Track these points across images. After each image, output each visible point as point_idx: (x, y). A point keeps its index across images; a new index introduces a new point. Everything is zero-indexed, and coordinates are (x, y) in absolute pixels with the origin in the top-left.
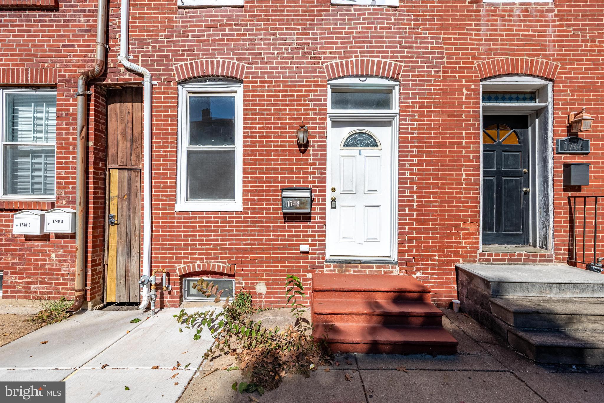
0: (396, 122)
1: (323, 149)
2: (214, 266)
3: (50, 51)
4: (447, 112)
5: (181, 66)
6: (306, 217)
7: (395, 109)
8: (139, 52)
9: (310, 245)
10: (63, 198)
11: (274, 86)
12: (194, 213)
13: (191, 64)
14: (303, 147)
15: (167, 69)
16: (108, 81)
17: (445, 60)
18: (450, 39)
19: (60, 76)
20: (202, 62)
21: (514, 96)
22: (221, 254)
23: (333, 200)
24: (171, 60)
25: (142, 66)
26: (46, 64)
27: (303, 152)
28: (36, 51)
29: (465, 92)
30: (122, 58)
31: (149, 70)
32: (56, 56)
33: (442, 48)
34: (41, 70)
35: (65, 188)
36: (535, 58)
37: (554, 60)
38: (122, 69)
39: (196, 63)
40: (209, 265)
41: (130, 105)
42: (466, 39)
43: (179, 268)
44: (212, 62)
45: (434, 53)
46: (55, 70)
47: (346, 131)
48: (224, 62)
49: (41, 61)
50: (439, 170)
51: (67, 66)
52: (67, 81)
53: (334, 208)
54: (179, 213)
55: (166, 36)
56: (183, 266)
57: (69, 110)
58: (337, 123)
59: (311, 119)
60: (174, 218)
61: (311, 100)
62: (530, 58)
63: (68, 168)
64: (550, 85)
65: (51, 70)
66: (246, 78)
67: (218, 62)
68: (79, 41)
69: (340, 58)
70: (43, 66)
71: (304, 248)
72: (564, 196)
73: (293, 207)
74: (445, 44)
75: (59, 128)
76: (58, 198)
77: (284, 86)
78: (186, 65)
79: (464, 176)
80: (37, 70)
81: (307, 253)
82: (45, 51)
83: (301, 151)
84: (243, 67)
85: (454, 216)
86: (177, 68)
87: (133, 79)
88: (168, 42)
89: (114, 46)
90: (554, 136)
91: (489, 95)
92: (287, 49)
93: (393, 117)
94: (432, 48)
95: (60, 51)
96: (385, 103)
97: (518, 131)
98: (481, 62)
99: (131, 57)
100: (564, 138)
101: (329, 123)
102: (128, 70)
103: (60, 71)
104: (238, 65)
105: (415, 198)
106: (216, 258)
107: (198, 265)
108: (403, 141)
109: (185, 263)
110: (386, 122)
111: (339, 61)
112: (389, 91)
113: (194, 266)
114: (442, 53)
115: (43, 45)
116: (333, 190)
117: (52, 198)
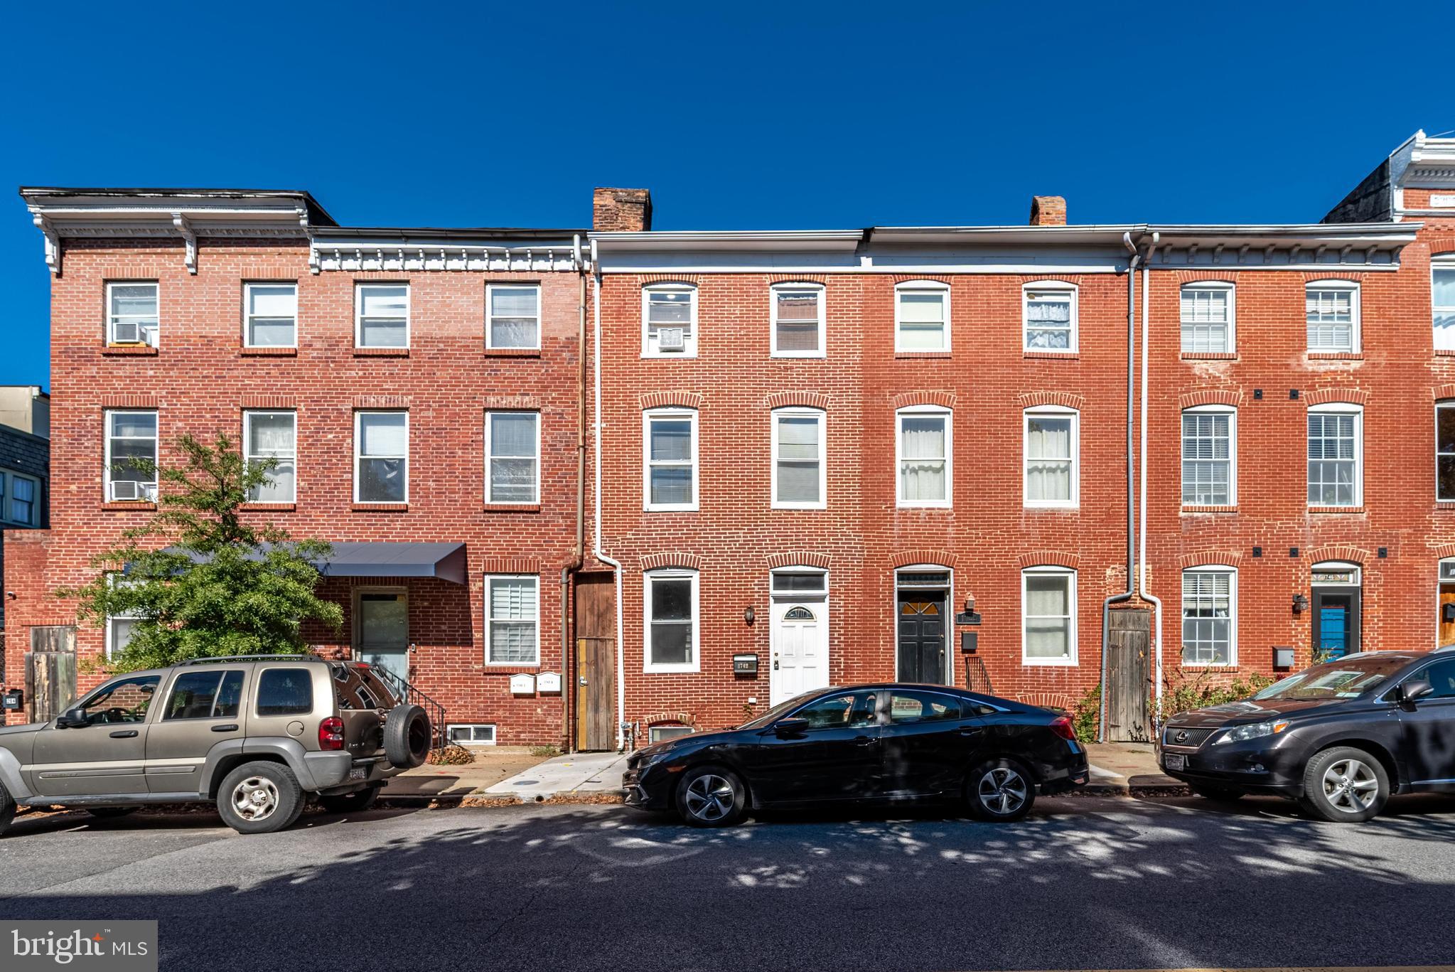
0: (827, 600)
1: (767, 622)
2: (677, 716)
3: (533, 545)
4: (867, 593)
5: (647, 558)
6: (753, 677)
7: (826, 591)
8: (610, 547)
9: (757, 698)
10: (546, 664)
11: (725, 574)
12: (659, 674)
13: (655, 557)
14: (750, 622)
15: (635, 561)
16: (584, 570)
17: (865, 553)
18: (870, 536)
19: (542, 566)
20: (664, 556)
21: (929, 576)
22: (682, 706)
23: (776, 663)
24: (638, 554)
25: (613, 558)
26: (530, 557)
27: (750, 625)
28: (521, 545)
29: (881, 577)
30: (597, 551)
31: (620, 561)
32: (538, 550)
33: (863, 544)
34: (526, 561)
35: (547, 656)
36: (938, 551)
37: (954, 552)
38: (596, 561)
39: (660, 556)
40: (672, 715)
41: (596, 586)
42: (882, 537)
43: (648, 718)
44: (673, 555)
45: (857, 548)
46: (538, 562)
47: (787, 607)
48: (683, 556)
49: (525, 554)
50: (861, 638)
51: (549, 558)
52: (548, 570)
53: (777, 669)
54: (646, 675)
55: (633, 534)
56: (650, 716)
57: (550, 593)
58: (778, 600)
59: (756, 599)
60: (643, 679)
61: (755, 585)
62: (934, 551)
63: (551, 640)
64: (952, 570)
65: (534, 561)
66: (702, 567)
67: (678, 555)
68: (558, 538)
69: (779, 552)
70: (528, 558)
71: (752, 700)
72: (962, 657)
73: (743, 669)
74: (865, 540)
75: (542, 608)
76: (542, 664)
77: (734, 574)
78: (651, 558)
79: (882, 643)
80: (522, 561)
81: (754, 704)
82: (529, 545)
83: (748, 625)
84: (699, 559)
85: (874, 674)
86: (643, 560)
87: (606, 569)
88: (635, 539)
89: (589, 542)
90: (955, 610)
91: (902, 577)
92: (735, 545)
93: (825, 597)
94: (855, 543)
95: (542, 545)
96: (820, 585)
97: (936, 603)
98: (894, 554)
99: (604, 551)
100: (961, 613)
101: (772, 600)
102: (601, 561)
103: (542, 562)
104: (695, 558)
105: (842, 660)
106: (679, 710)
107: (663, 716)
108: (832, 615)
109: (652, 714)
110: (820, 599)
111: (778, 554)
112: (822, 575)
113: (660, 716)
114: (863, 548)
115: (527, 541)
116: (776, 654)
117: (537, 663)
